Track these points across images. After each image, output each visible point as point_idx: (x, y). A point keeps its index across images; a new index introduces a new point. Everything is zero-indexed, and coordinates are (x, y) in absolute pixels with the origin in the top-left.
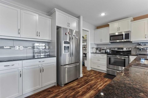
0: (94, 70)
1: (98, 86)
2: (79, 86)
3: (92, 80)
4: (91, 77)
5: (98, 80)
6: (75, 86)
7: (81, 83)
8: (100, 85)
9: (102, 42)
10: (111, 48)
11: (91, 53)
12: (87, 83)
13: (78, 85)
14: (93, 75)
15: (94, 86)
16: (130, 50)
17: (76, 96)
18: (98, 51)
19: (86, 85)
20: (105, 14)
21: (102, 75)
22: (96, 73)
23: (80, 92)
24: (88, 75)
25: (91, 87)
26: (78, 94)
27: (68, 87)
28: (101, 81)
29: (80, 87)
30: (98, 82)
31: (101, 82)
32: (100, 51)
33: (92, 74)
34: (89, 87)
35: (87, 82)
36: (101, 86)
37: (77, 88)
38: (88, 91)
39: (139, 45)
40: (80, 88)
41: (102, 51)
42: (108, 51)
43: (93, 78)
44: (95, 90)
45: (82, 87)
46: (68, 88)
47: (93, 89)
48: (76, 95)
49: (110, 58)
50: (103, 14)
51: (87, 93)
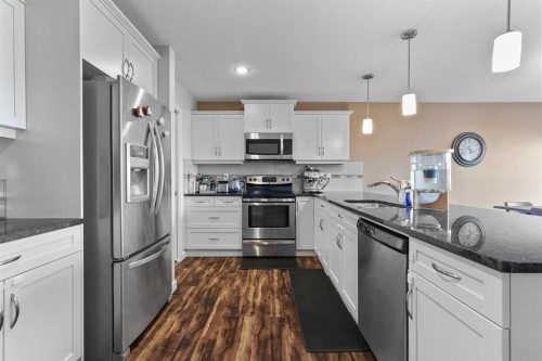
0: (197, 258)
1: (251, 299)
2: (193, 323)
3: (218, 289)
4: (208, 282)
5: (236, 283)
6: (179, 331)
7: (191, 311)
8: (251, 293)
9: (220, 158)
10: (245, 178)
11: (185, 195)
12: (209, 303)
13: (185, 322)
14: (207, 272)
15: (238, 302)
16: (290, 181)
17: (217, 358)
18: (203, 188)
19: (215, 310)
20: (249, 70)
21: (233, 264)
22: (211, 264)
23: (215, 341)
24: (191, 279)
25: (234, 309)
26: (215, 349)
27: (155, 349)
28: (243, 281)
29: (201, 325)
30: (238, 289)
31: (247, 283)
32: (213, 185)
33: (202, 273)
34: (226, 311)
35: (207, 299)
36: (255, 295)
37: (193, 335)
38: (237, 324)
39: (308, 170)
40: (206, 329)
41: (219, 188)
42: (238, 185)
43: (215, 280)
44: (252, 313)
45: (205, 323)
46: (159, 351)
47: (244, 312)
48: (210, 356)
49: (250, 207)
50: (242, 70)
51: (238, 330)
